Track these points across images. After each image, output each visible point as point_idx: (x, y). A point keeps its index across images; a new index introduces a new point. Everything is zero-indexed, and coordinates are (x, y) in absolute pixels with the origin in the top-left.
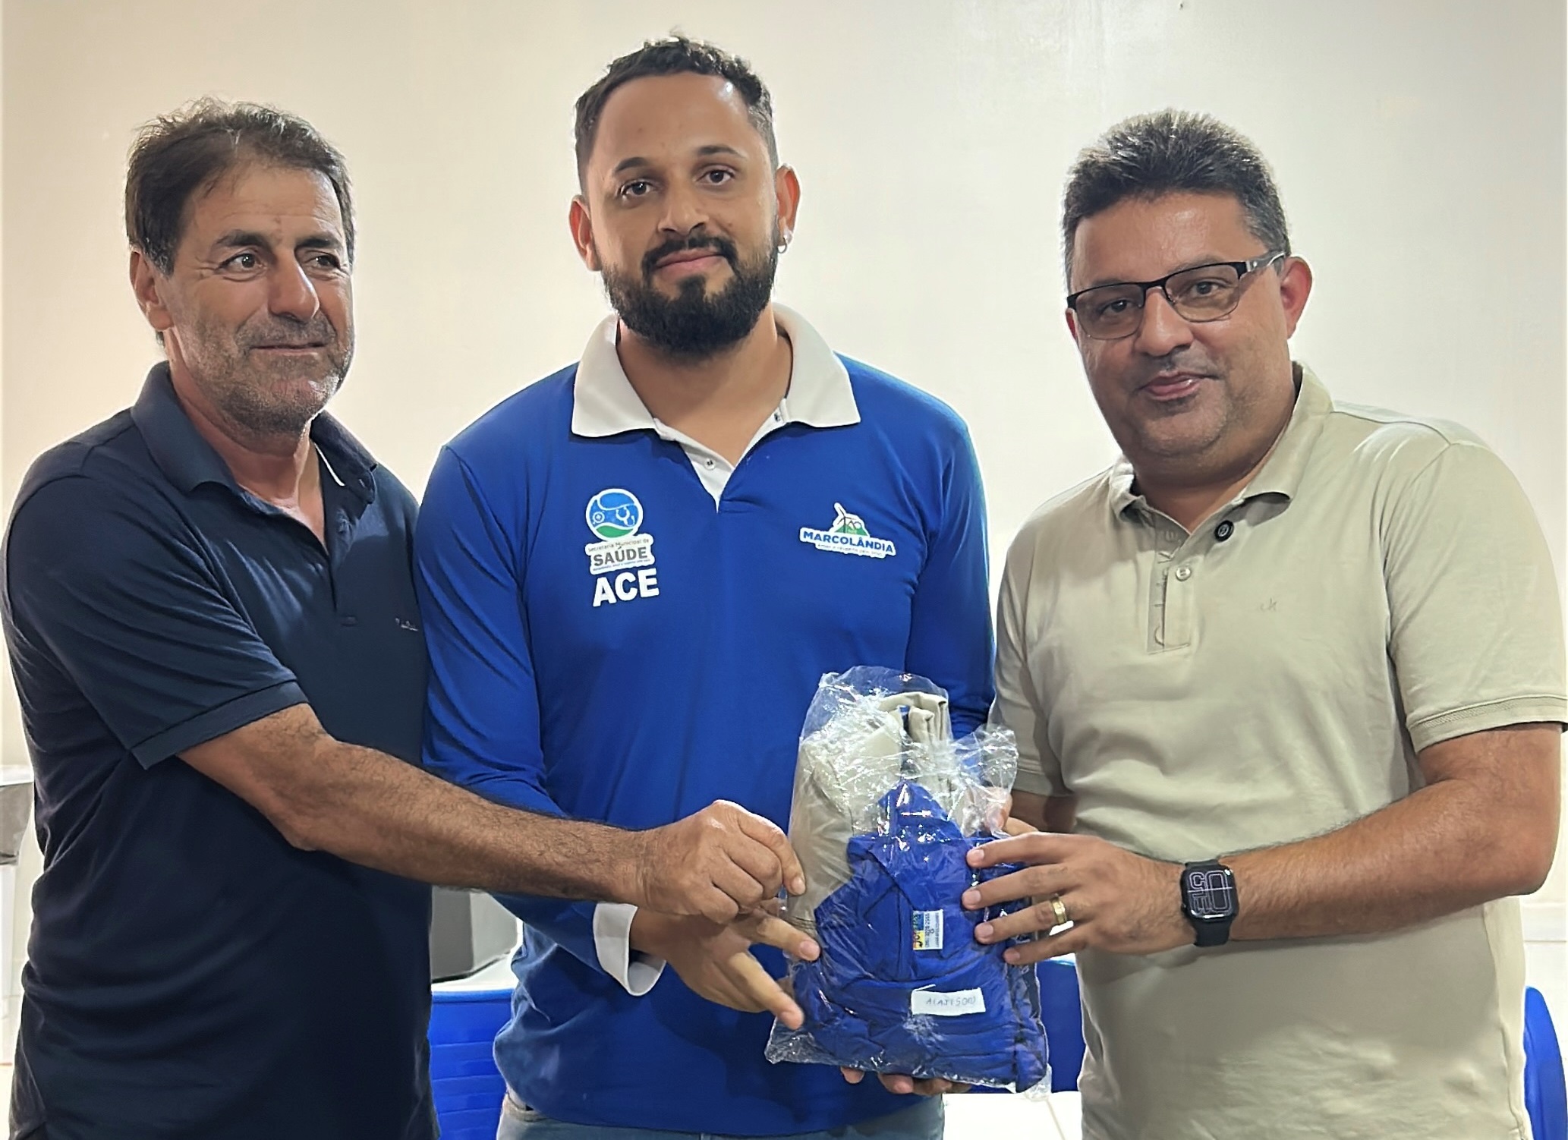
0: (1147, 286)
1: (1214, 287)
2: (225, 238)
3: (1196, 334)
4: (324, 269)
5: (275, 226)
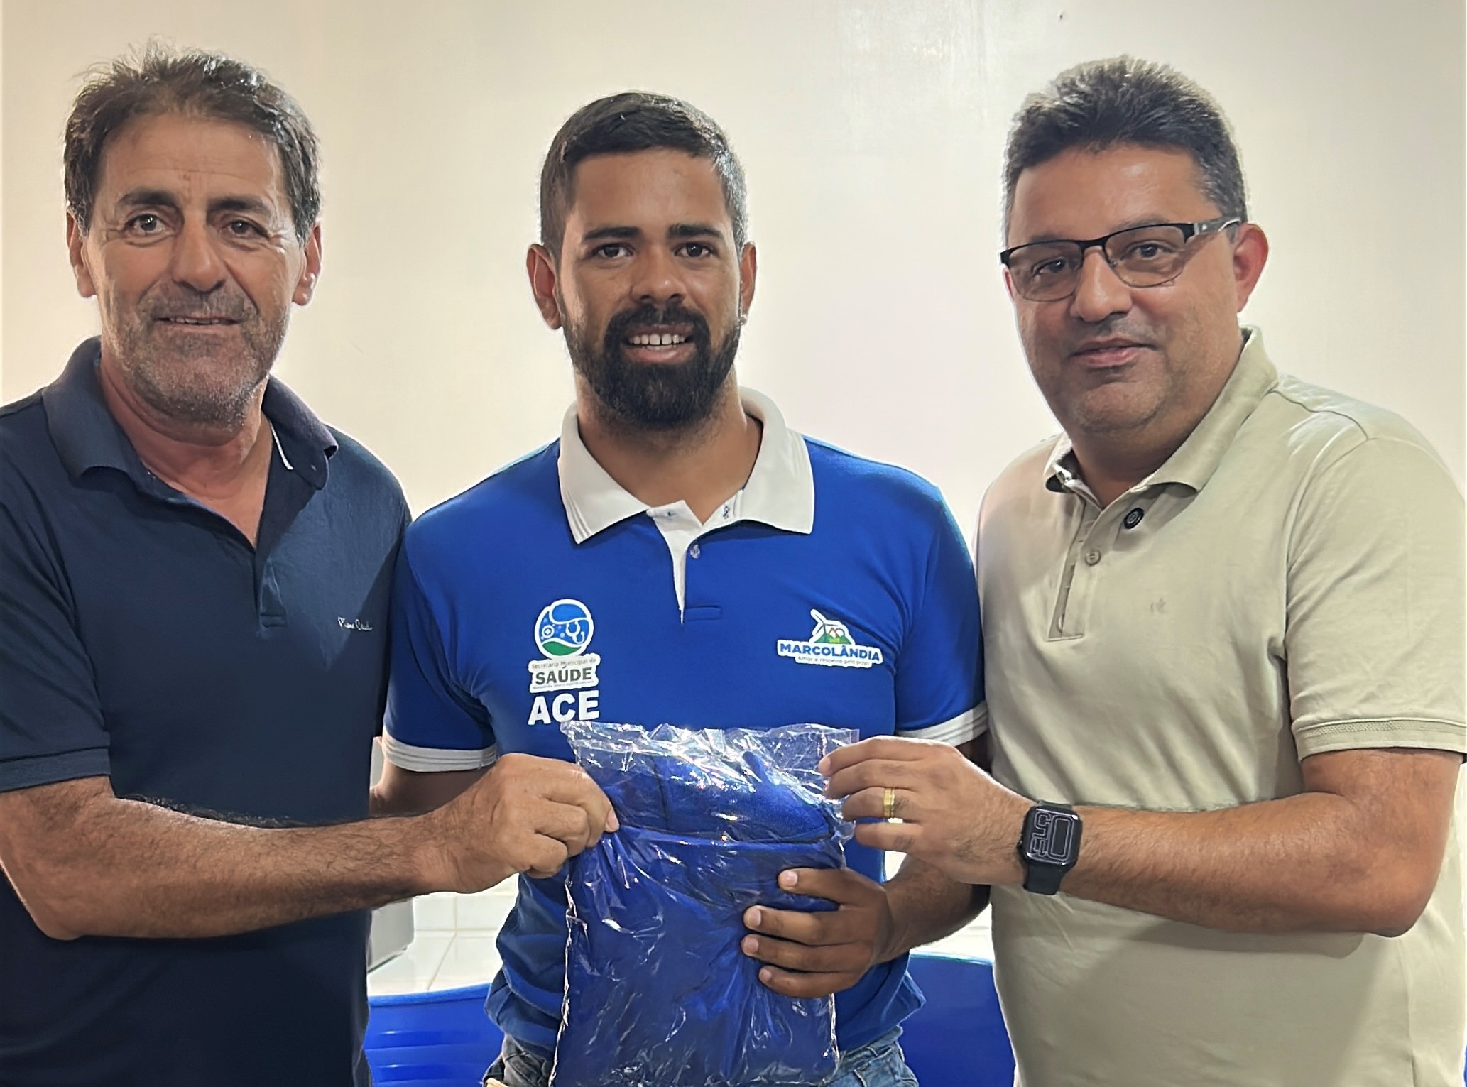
0: (1085, 245)
1: (1159, 251)
2: (129, 196)
3: (1136, 299)
4: (245, 238)
5: (183, 184)
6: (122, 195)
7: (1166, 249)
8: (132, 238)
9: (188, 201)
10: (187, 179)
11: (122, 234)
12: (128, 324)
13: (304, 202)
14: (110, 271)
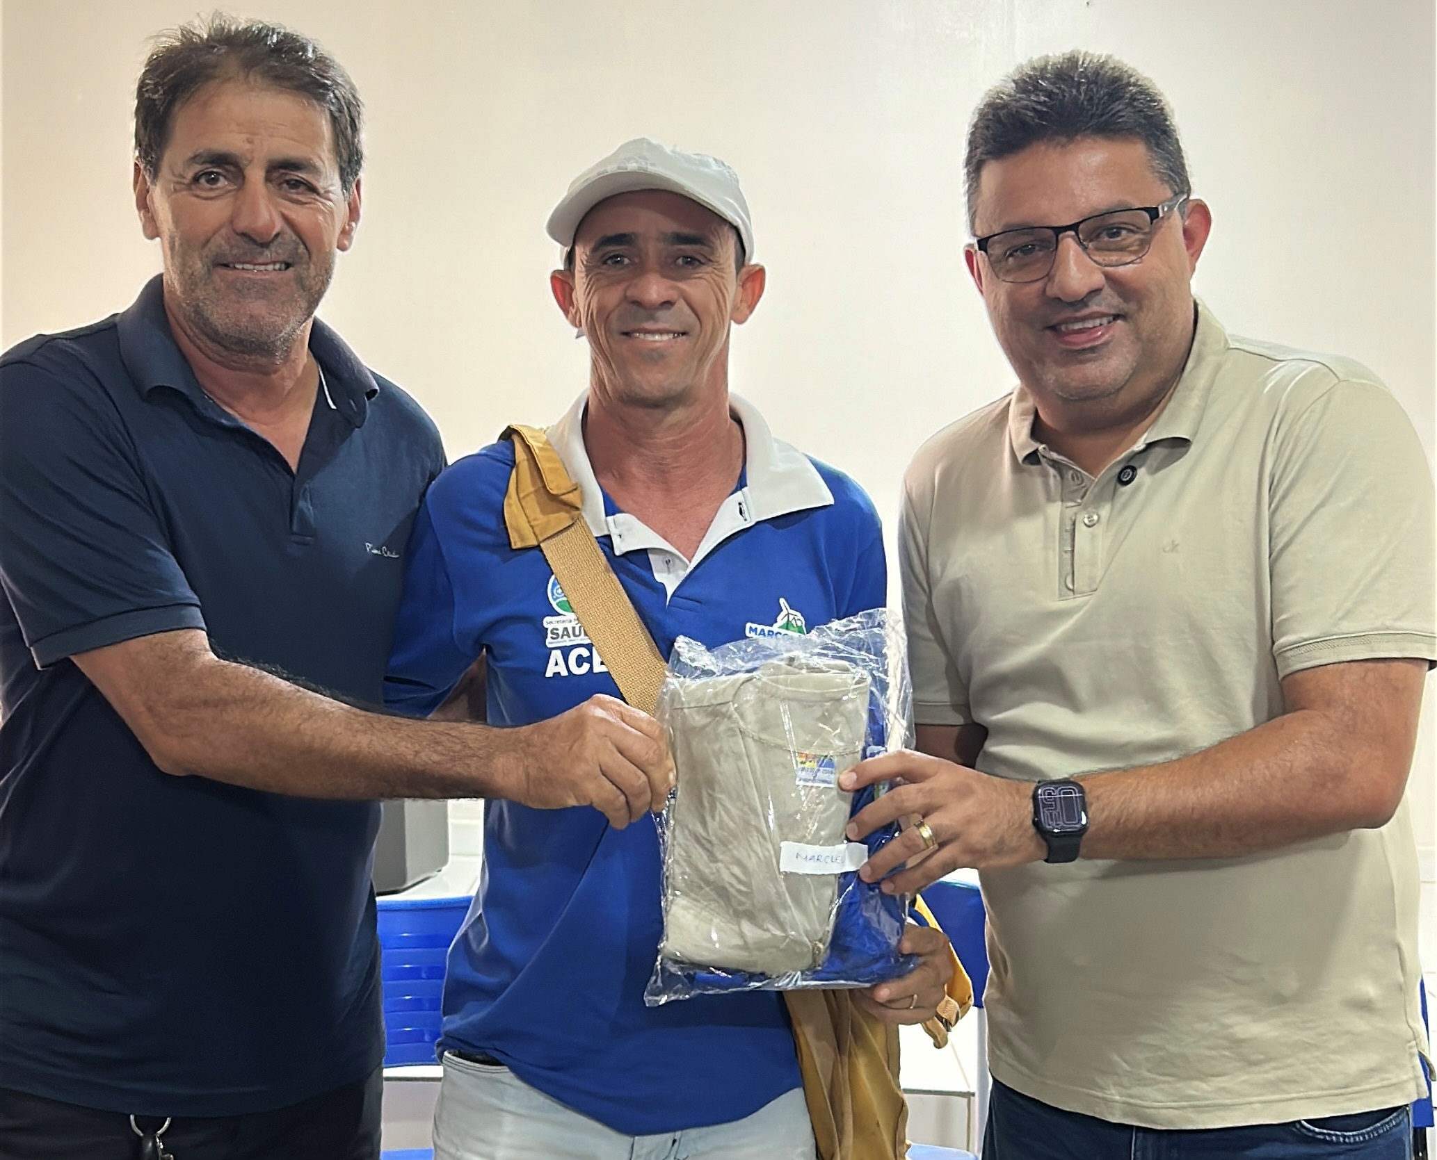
0: (1059, 230)
1: (1124, 233)
2: (195, 157)
3: (1108, 277)
4: (298, 194)
5: (248, 146)
6: (191, 154)
7: (1130, 231)
8: (199, 193)
9: (250, 162)
10: (250, 141)
11: (189, 187)
12: (190, 267)
13: (350, 161)
14: (177, 221)
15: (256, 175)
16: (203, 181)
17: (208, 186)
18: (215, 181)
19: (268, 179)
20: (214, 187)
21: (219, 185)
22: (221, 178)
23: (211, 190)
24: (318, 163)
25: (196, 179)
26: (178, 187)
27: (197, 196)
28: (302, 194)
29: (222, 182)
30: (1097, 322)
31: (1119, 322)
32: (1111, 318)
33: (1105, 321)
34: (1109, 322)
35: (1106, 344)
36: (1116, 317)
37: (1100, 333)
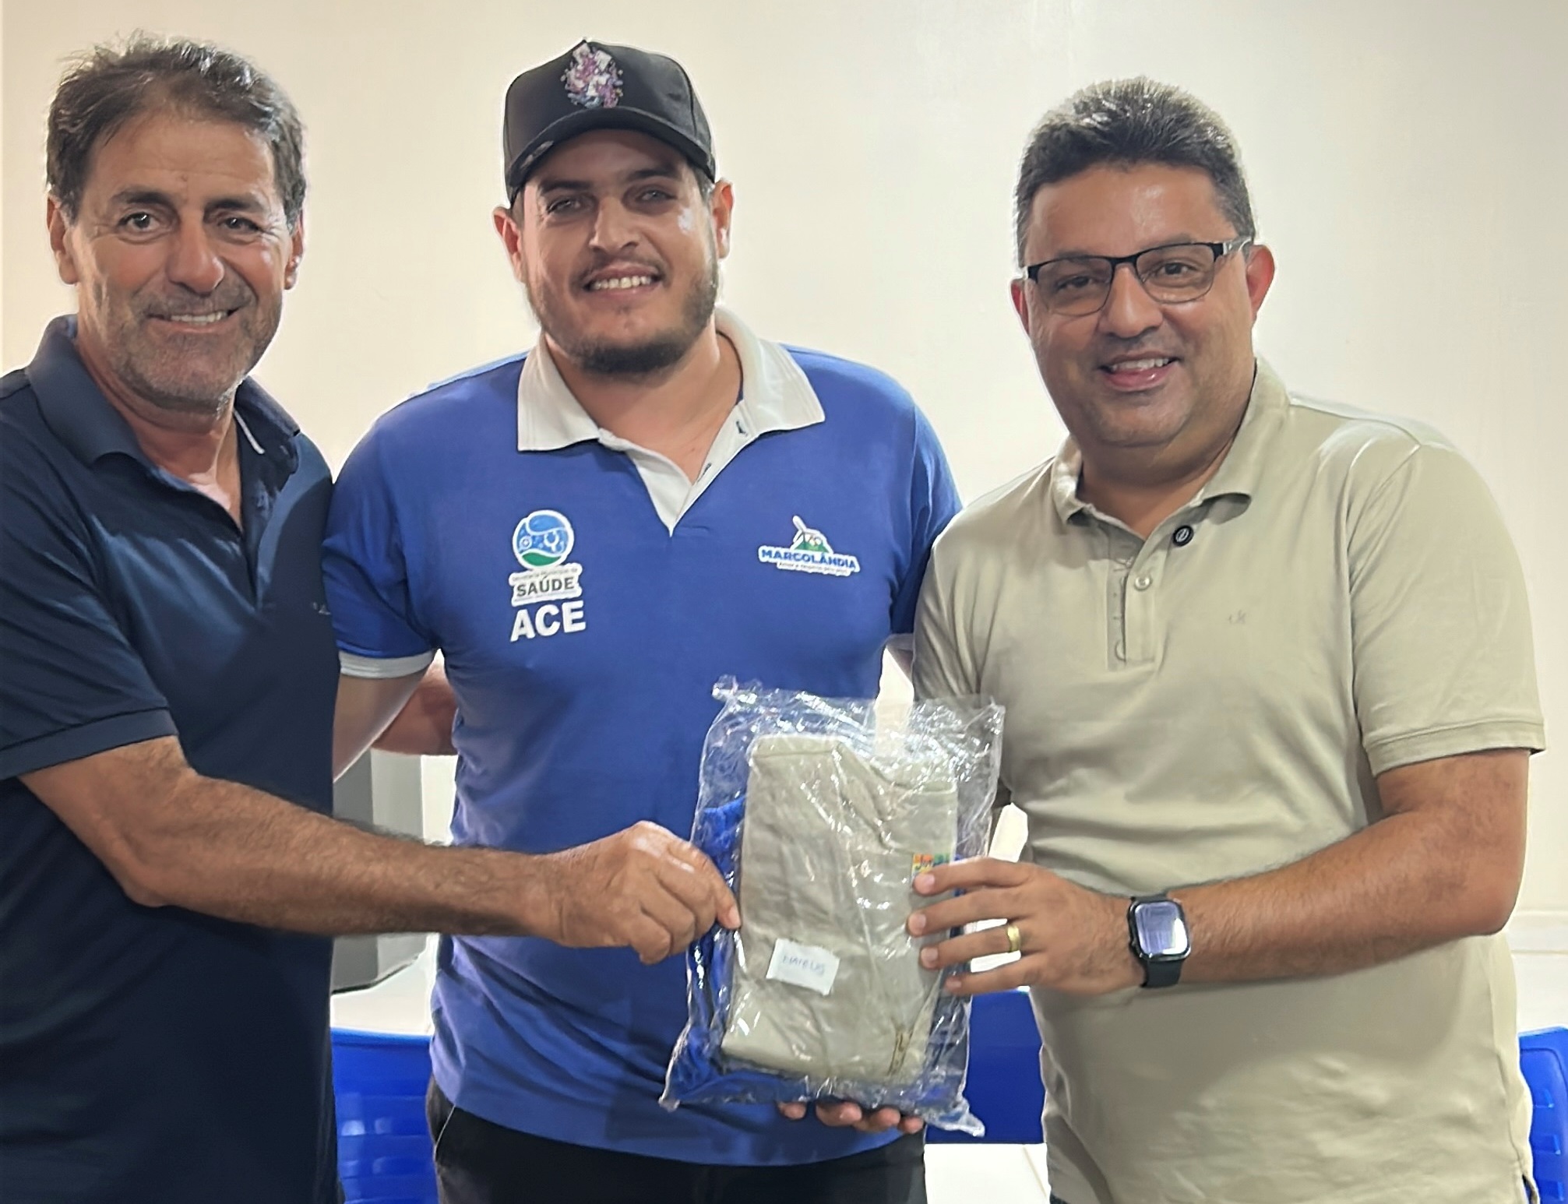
0: (1115, 261)
1: (1184, 269)
2: (122, 193)
3: (1166, 315)
4: (241, 233)
5: (181, 185)
6: (115, 192)
7: (1190, 268)
8: (126, 235)
9: (186, 201)
10: (185, 180)
11: (115, 230)
14: (102, 265)
15: (192, 217)
16: (131, 222)
17: (136, 229)
18: (145, 223)
19: (206, 219)
20: (144, 229)
21: (150, 228)
22: (152, 221)
23: (141, 233)
24: (261, 200)
25: (124, 222)
26: (104, 229)
27: (124, 240)
28: (245, 233)
29: (153, 225)
30: (1152, 363)
31: (1176, 364)
32: (1167, 360)
33: (1160, 363)
34: (1164, 365)
35: (1161, 387)
36: (1172, 360)
37: (1153, 376)
